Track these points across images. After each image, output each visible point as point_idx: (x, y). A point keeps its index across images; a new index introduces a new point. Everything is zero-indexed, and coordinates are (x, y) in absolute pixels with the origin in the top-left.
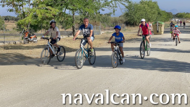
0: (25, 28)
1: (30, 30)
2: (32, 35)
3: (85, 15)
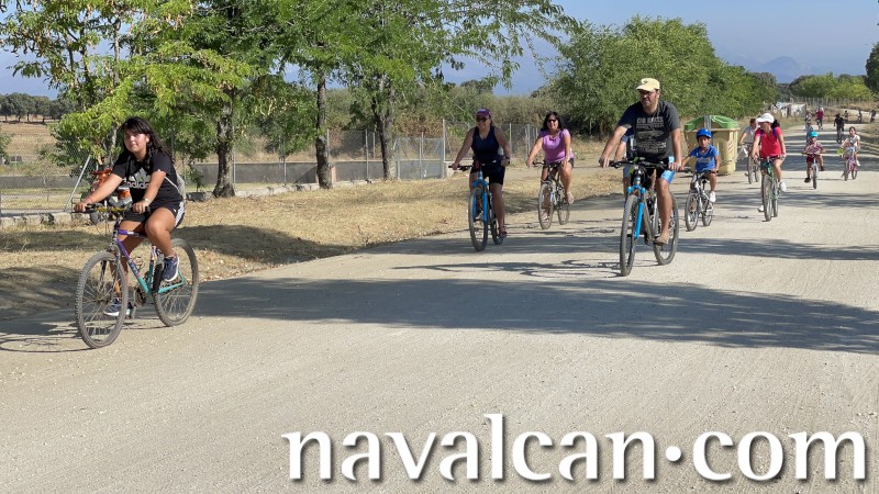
3: (372, 90)
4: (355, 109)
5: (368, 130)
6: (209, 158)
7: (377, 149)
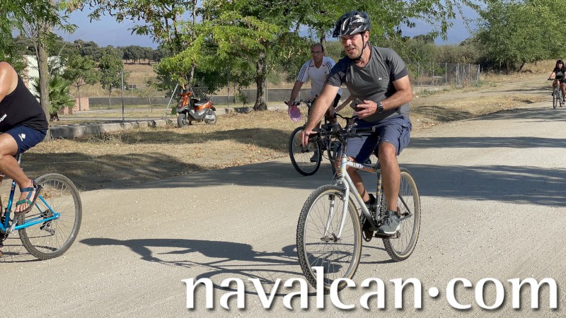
0: (182, 82)
1: (196, 86)
2: (201, 102)
6: (250, 86)
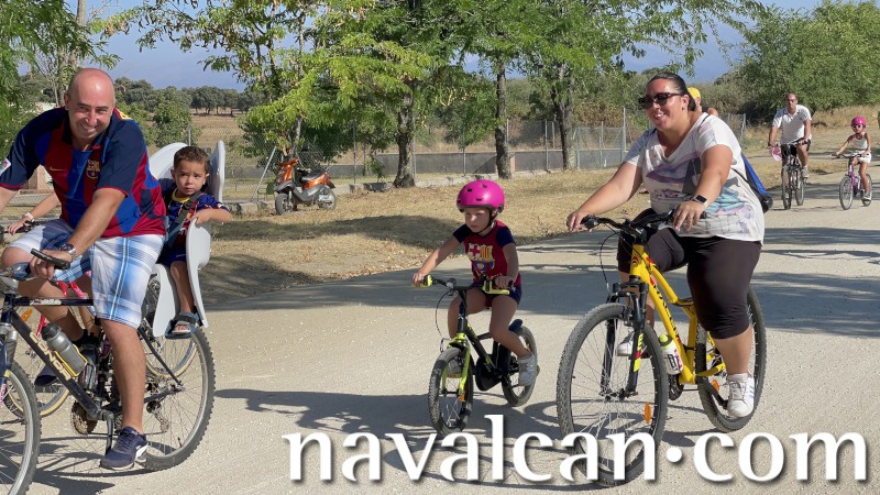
0: (283, 143)
1: (305, 149)
2: (312, 175)
3: (552, 79)
4: (534, 98)
5: (548, 119)
6: (389, 149)
7: (557, 139)
